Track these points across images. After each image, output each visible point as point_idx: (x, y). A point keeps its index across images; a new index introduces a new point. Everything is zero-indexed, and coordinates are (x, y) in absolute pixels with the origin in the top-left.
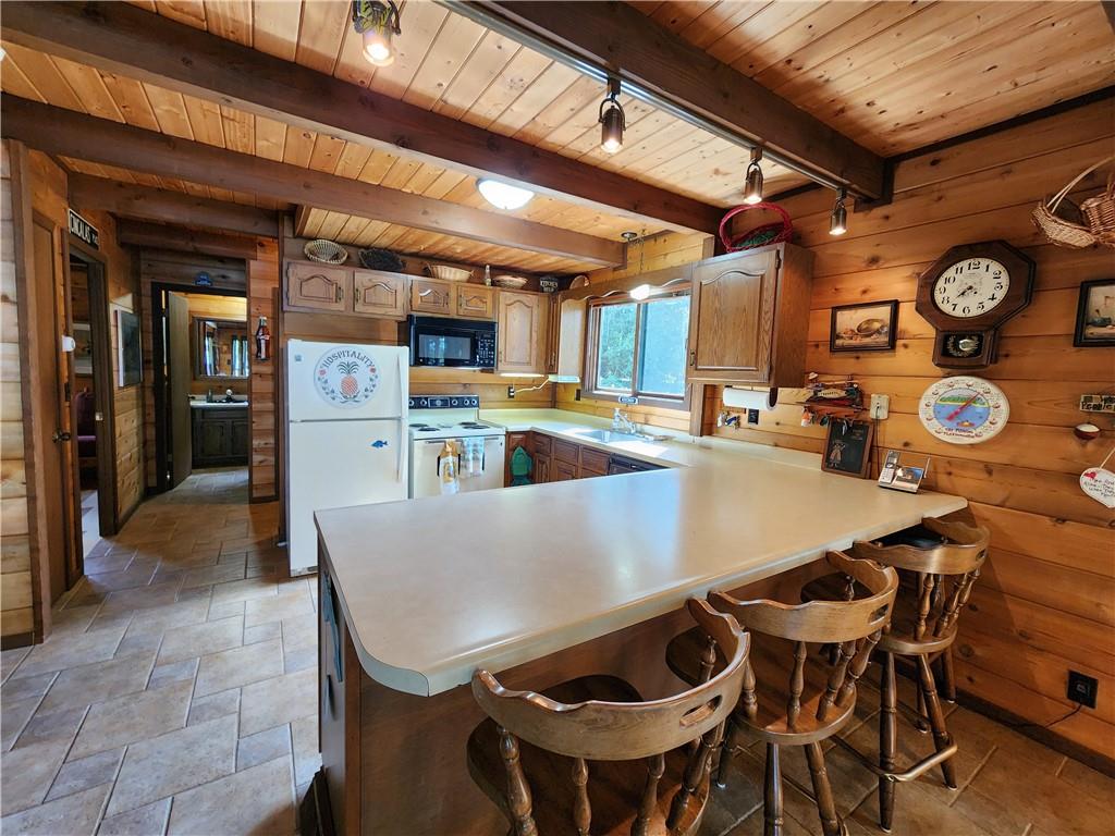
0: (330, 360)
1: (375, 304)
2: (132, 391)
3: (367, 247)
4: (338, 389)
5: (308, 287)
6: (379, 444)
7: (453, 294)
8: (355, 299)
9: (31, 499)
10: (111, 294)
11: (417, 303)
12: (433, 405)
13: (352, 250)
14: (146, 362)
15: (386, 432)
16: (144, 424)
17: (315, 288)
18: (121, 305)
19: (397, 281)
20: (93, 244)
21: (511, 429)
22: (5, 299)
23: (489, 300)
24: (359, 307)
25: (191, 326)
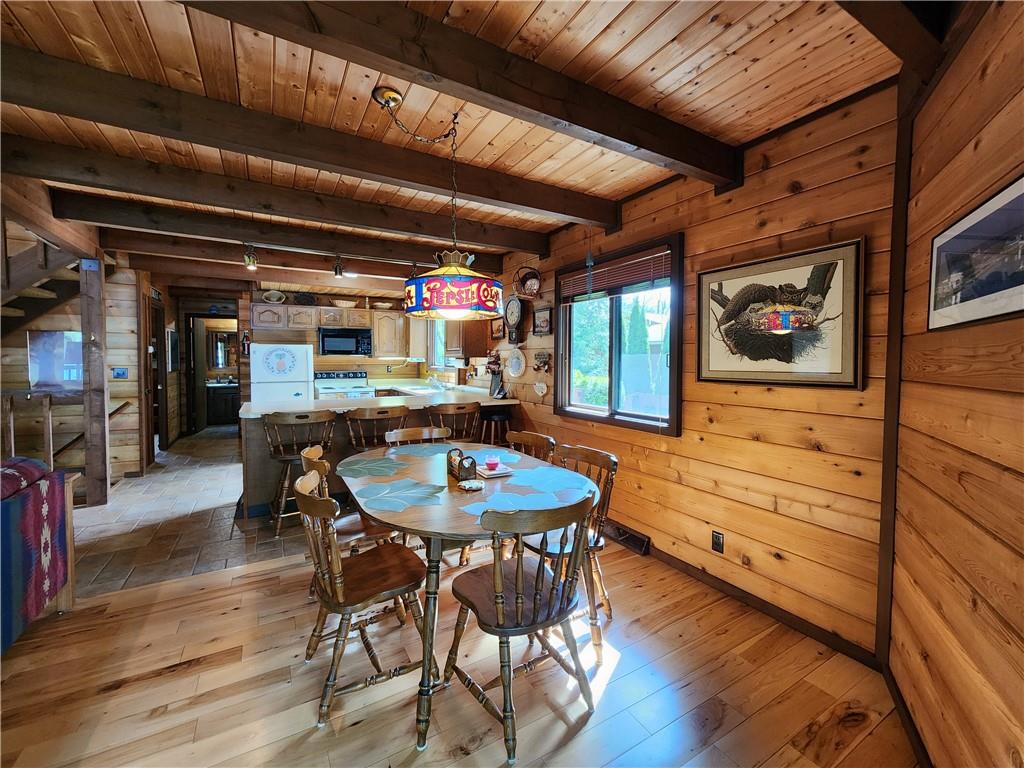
0: (271, 353)
1: (299, 323)
2: (175, 374)
3: (297, 292)
4: (275, 367)
5: (263, 316)
6: (297, 394)
7: (345, 315)
8: (289, 321)
9: (140, 414)
10: (166, 322)
11: (324, 321)
12: (338, 376)
13: (288, 294)
14: (182, 359)
15: (300, 388)
16: (180, 395)
17: (267, 316)
18: (170, 328)
19: (312, 311)
20: (159, 300)
21: (379, 388)
22: (133, 332)
23: (368, 317)
24: (291, 325)
25: (207, 336)
